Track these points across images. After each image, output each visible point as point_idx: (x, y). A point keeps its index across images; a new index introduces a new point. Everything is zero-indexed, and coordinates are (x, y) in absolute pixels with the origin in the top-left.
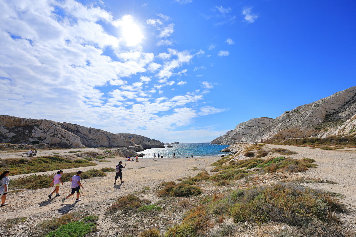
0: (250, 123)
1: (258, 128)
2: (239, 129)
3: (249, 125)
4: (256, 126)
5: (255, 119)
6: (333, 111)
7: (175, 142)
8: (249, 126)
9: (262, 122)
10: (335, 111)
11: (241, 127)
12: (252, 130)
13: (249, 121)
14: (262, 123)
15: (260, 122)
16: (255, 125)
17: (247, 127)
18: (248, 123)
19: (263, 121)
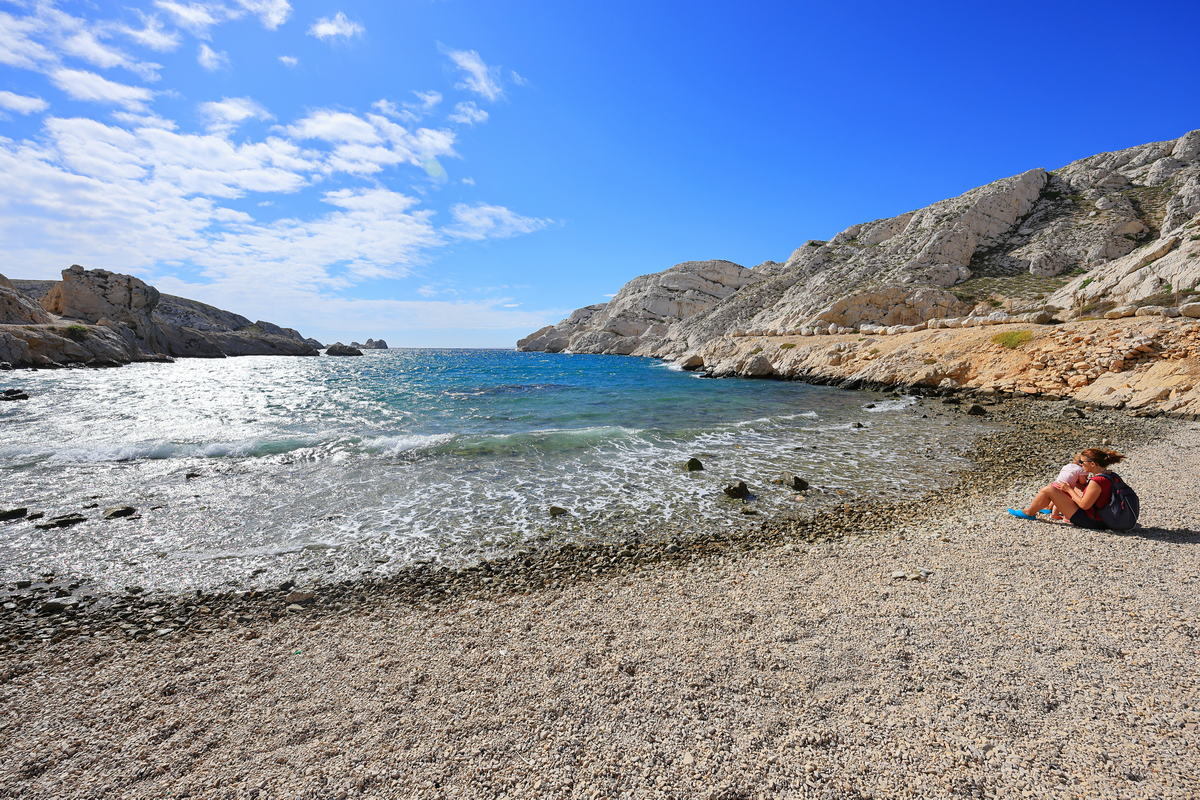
0: (675, 279)
1: (699, 297)
2: (634, 296)
3: (670, 286)
4: (695, 290)
5: (692, 263)
6: (988, 242)
7: (370, 341)
8: (669, 290)
9: (716, 277)
10: (994, 245)
11: (640, 291)
12: (679, 303)
13: (671, 270)
14: (714, 282)
15: (709, 276)
16: (691, 285)
17: (661, 292)
18: (669, 278)
19: (719, 273)
